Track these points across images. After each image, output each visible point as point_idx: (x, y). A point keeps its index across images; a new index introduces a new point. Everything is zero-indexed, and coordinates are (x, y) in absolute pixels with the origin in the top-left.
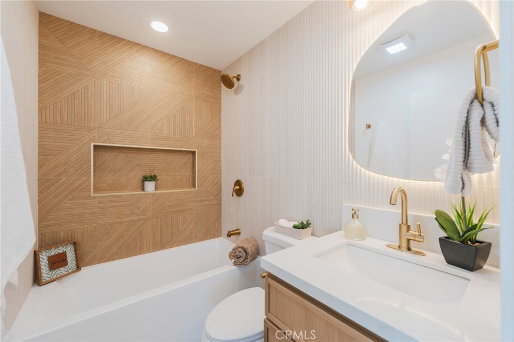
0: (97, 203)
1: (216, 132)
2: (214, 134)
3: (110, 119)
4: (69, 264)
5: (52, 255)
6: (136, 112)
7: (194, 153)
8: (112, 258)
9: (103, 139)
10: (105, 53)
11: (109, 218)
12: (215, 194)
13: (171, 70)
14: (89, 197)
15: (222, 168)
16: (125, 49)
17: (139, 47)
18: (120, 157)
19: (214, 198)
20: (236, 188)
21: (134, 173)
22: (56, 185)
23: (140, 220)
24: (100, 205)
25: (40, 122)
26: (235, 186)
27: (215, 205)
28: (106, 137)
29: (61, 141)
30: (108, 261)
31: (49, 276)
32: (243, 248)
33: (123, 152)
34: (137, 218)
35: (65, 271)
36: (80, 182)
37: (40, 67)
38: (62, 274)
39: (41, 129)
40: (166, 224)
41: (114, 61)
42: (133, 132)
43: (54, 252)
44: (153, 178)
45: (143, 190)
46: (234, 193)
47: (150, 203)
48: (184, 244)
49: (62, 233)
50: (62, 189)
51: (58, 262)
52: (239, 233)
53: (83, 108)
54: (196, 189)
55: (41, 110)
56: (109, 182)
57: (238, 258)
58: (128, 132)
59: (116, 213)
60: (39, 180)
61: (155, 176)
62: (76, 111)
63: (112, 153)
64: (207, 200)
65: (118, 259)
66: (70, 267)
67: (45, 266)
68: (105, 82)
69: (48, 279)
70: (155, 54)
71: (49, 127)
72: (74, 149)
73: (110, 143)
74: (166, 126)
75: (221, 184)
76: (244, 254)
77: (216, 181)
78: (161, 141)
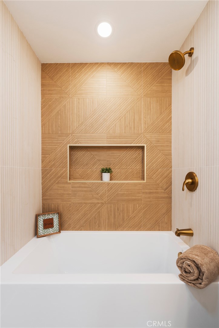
0: (71, 187)
1: (166, 125)
2: (163, 128)
3: (78, 126)
4: (55, 227)
5: (45, 219)
6: (96, 118)
7: (142, 148)
8: (80, 229)
9: (74, 141)
10: (75, 77)
11: (78, 199)
12: (165, 187)
13: (121, 76)
14: (67, 183)
15: (172, 162)
16: (88, 70)
17: (97, 66)
18: (87, 154)
19: (163, 191)
20: (187, 181)
21: (96, 166)
22: (50, 174)
23: (98, 203)
24: (73, 189)
25: (42, 133)
26: (186, 179)
27: (164, 198)
28: (76, 140)
29: (52, 145)
30: (78, 230)
31: (43, 232)
32: (194, 261)
33: (89, 151)
34: (96, 201)
35: (52, 231)
36: (62, 172)
37: (42, 98)
38: (50, 233)
39: (43, 138)
40: (118, 210)
41: (81, 82)
42: (93, 134)
43: (47, 217)
44: (108, 170)
45: (102, 180)
46: (185, 186)
47: (106, 190)
48: (133, 230)
49: (53, 206)
50: (52, 176)
51: (48, 224)
52: (192, 235)
53: (63, 121)
54: (145, 181)
55: (43, 125)
56: (80, 173)
57: (186, 272)
58: (90, 134)
59: (83, 196)
60: (42, 170)
61: (110, 169)
62: (60, 123)
63: (82, 152)
64: (155, 193)
65: (84, 230)
66: (55, 229)
67: (42, 225)
68: (75, 99)
69: (42, 234)
70: (110, 67)
71: (46, 136)
72: (59, 149)
73: (78, 144)
74: (118, 126)
75: (171, 178)
76: (196, 271)
77: (166, 174)
78: (114, 139)
